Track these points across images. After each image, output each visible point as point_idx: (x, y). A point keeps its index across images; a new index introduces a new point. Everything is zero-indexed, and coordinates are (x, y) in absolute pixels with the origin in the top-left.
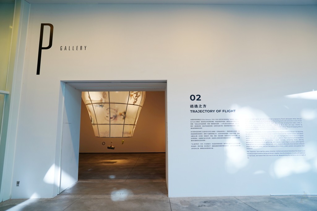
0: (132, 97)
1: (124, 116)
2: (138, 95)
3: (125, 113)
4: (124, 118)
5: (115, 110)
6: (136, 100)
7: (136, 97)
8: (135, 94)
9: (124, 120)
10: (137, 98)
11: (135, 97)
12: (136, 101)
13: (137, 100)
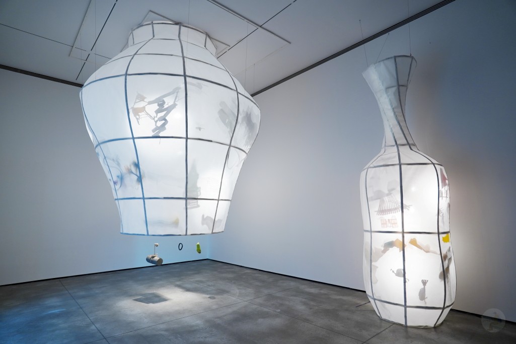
0: (142, 114)
1: (138, 174)
2: (166, 106)
3: (137, 165)
4: (140, 179)
5: (113, 160)
6: (160, 124)
7: (157, 112)
8: (150, 103)
9: (140, 186)
10: (166, 115)
11: (154, 114)
12: (164, 125)
13: (165, 120)
